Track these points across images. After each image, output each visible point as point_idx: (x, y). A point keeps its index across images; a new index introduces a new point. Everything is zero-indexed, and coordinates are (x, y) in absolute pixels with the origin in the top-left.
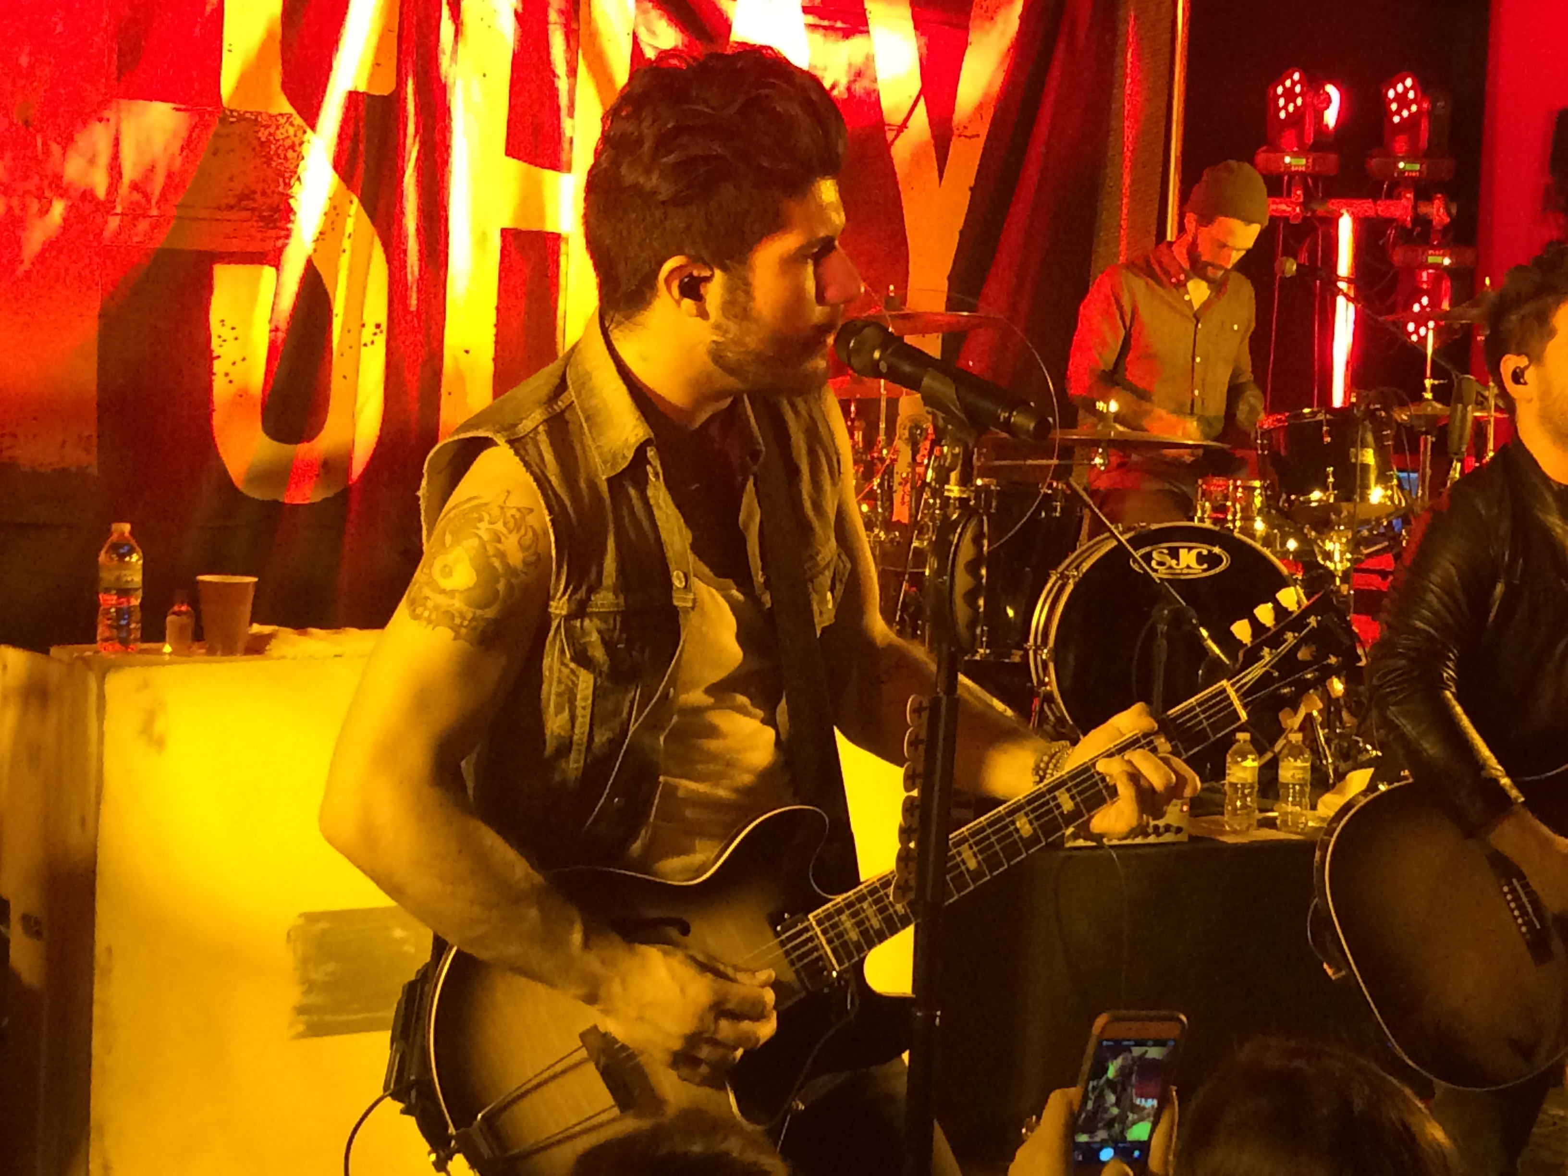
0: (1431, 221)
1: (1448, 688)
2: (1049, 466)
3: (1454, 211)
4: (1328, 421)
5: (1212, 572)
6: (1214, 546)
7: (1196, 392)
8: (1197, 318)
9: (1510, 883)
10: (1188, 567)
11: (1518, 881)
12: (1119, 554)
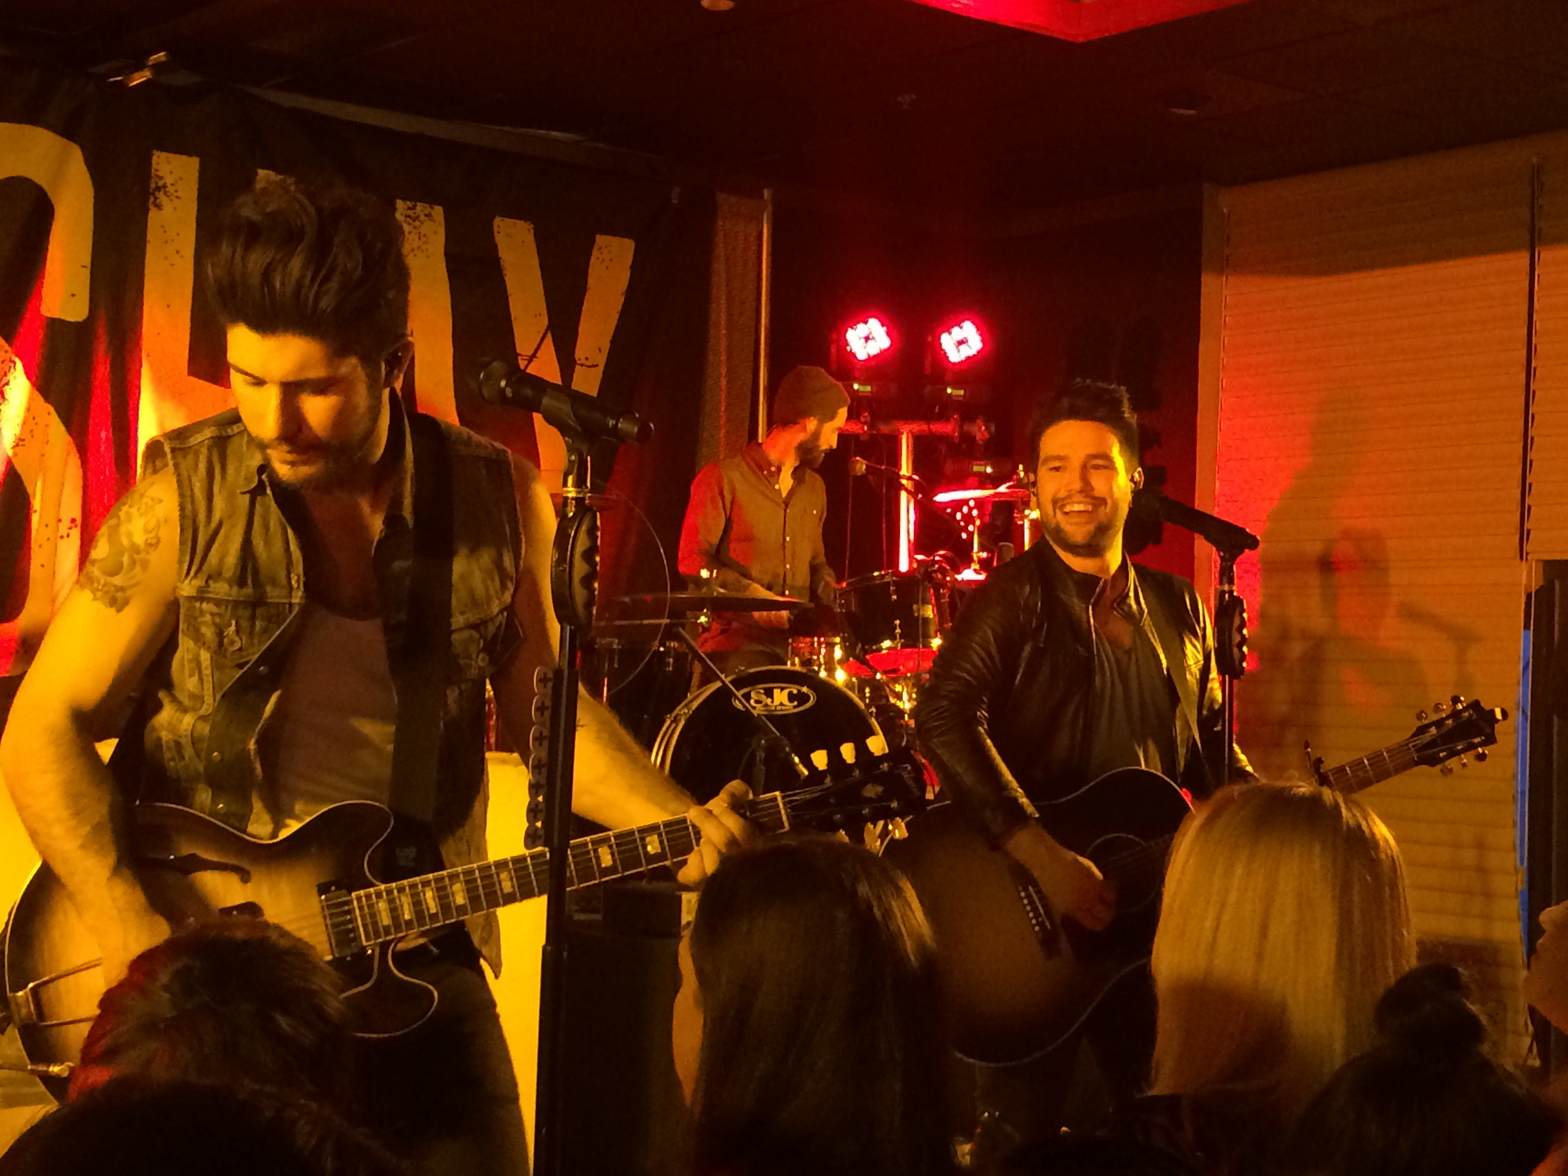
0: (975, 437)
1: (982, 725)
2: (660, 625)
3: (993, 429)
4: (894, 582)
5: (802, 708)
6: (803, 686)
7: (788, 566)
8: (786, 503)
9: (1026, 890)
10: (781, 704)
11: (1033, 887)
12: (723, 694)
